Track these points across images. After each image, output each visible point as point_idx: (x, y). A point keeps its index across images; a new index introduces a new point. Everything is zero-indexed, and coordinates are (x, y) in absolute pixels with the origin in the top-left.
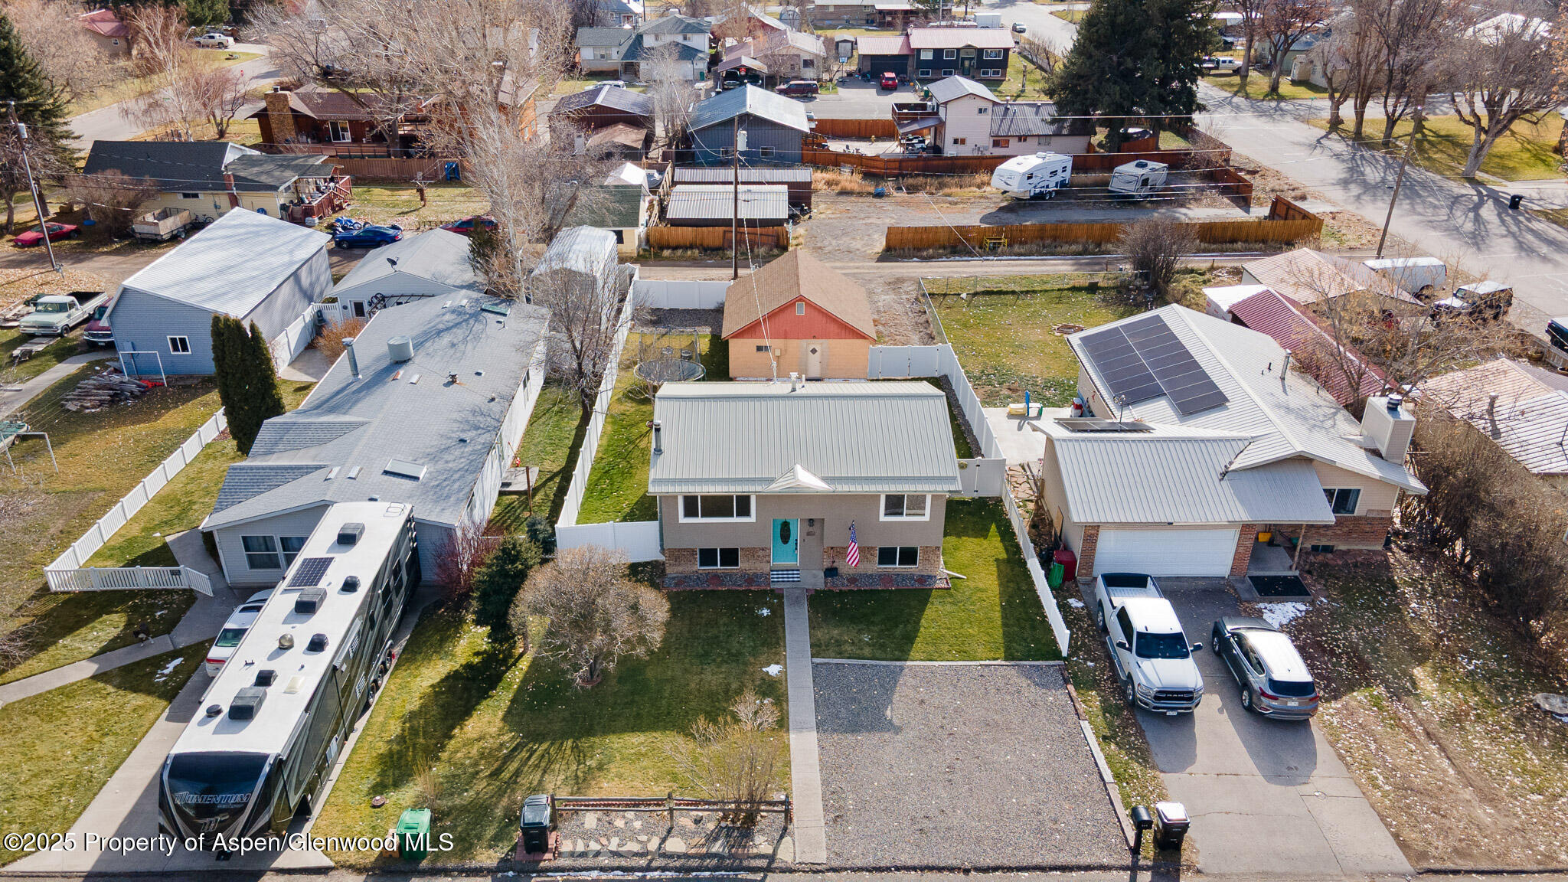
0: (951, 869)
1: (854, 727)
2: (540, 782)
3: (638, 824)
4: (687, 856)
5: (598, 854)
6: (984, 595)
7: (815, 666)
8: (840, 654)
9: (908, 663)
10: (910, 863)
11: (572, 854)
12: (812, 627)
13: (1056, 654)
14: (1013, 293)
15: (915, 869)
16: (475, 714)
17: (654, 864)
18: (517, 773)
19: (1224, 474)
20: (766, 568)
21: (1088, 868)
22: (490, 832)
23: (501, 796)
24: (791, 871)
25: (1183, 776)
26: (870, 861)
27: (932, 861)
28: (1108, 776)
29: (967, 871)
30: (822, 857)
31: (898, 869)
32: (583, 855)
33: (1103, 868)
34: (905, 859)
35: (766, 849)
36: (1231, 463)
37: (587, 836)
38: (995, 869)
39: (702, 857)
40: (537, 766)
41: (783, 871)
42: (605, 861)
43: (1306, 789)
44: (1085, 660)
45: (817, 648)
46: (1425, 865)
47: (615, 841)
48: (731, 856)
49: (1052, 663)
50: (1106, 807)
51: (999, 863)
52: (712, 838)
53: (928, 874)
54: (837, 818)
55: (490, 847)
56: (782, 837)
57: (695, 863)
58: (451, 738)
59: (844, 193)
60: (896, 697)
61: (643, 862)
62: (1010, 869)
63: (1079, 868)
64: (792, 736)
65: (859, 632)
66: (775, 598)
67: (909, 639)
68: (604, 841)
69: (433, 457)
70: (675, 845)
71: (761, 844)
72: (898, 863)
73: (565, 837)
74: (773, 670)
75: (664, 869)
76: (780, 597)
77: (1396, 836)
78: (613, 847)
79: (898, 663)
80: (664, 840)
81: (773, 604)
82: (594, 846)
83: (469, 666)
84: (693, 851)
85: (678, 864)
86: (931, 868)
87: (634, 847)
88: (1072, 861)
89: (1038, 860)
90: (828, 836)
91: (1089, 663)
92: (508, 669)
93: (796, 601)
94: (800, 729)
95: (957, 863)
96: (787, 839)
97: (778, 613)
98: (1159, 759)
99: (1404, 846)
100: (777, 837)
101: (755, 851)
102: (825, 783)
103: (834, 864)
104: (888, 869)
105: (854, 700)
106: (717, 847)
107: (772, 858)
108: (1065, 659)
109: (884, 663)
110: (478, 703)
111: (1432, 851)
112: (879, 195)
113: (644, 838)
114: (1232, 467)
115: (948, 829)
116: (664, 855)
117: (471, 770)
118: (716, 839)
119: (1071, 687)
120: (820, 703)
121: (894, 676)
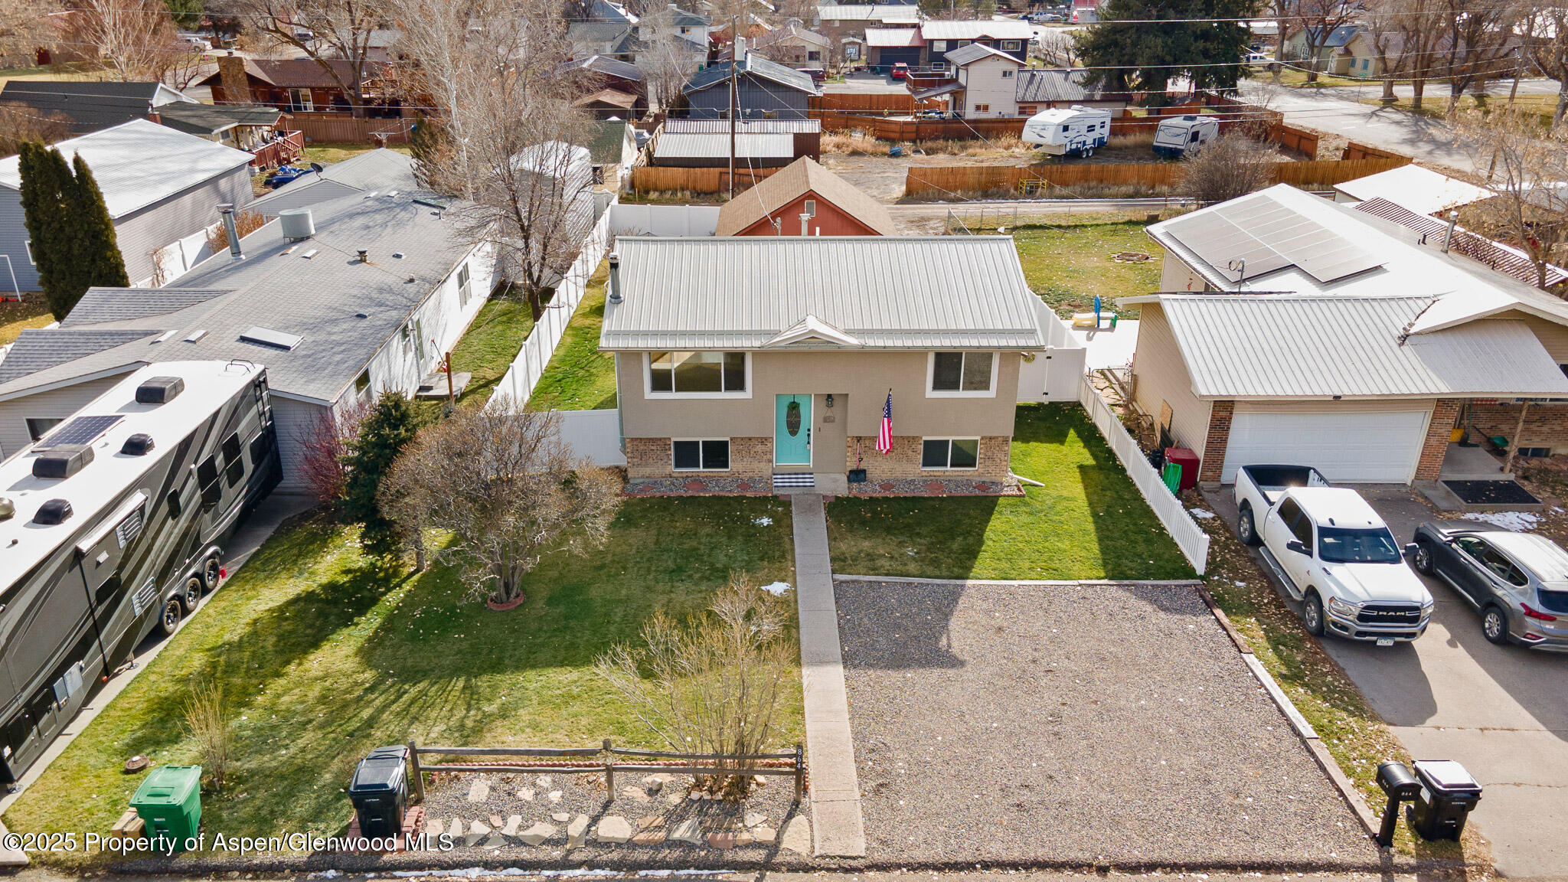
0: (1077, 867)
1: (900, 661)
3: (555, 796)
4: (631, 844)
5: (483, 840)
6: (1072, 505)
7: (838, 586)
8: (875, 570)
9: (972, 582)
10: (1005, 856)
12: (832, 538)
13: (1190, 573)
14: (1059, 227)
15: (1015, 866)
16: (326, 647)
17: (576, 857)
18: (371, 722)
19: (1404, 338)
20: (765, 469)
21: (1308, 867)
22: (308, 807)
23: (335, 755)
24: (807, 869)
26: (938, 854)
27: (1042, 854)
28: (1307, 730)
29: (1103, 870)
30: (858, 846)
31: (987, 866)
32: (459, 842)
33: (1331, 867)
34: (995, 850)
35: (767, 834)
36: (1411, 325)
37: (470, 812)
38: (1151, 867)
39: (657, 846)
40: (403, 714)
41: (793, 868)
42: (492, 851)
44: (1232, 580)
45: (840, 562)
47: (515, 820)
48: (708, 845)
49: (1184, 582)
50: (1313, 774)
51: (1155, 856)
52: (676, 816)
53: (1038, 875)
54: (880, 787)
55: (303, 830)
56: (790, 816)
57: (642, 855)
58: (280, 675)
59: (855, 153)
61: (557, 854)
62: (1175, 867)
63: (1292, 867)
64: (805, 671)
65: (901, 544)
66: (780, 506)
67: (971, 554)
68: (497, 821)
70: (615, 827)
71: (756, 826)
72: (987, 857)
73: (434, 815)
74: (777, 588)
75: (592, 865)
76: (787, 504)
78: (511, 830)
79: (959, 582)
80: (595, 820)
81: (777, 512)
82: (479, 828)
83: (332, 587)
84: (642, 837)
85: (615, 856)
86: (1042, 865)
87: (545, 830)
88: (1281, 856)
89: (1220, 854)
90: (867, 815)
91: (1238, 583)
92: (389, 590)
93: (809, 509)
94: (820, 661)
95: (1084, 856)
96: (800, 819)
97: (783, 521)
98: (1379, 706)
100: (783, 815)
101: (745, 836)
102: (858, 736)
103: (881, 857)
104: (970, 866)
105: (898, 627)
106: (682, 831)
107: (774, 847)
108: (1201, 578)
109: (938, 581)
110: (333, 632)
112: (895, 155)
113: (564, 816)
114: (1412, 330)
115: (1063, 804)
116: (594, 843)
118: (682, 819)
119: (1219, 612)
120: (847, 630)
121: (954, 596)
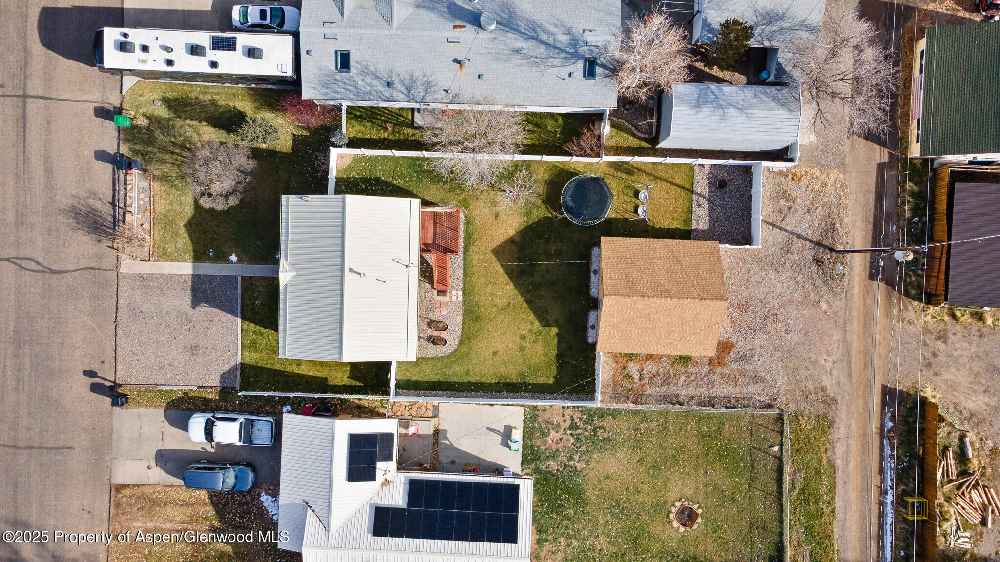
1: (195, 290)
2: (167, 163)
4: (124, 221)
5: (125, 189)
7: (236, 277)
8: (245, 289)
9: (239, 320)
10: (119, 302)
11: (125, 180)
13: (243, 388)
15: (117, 304)
17: (121, 210)
18: (173, 153)
19: (307, 503)
22: (138, 147)
23: (159, 149)
24: (117, 259)
25: (163, 418)
26: (120, 288)
27: (119, 311)
29: (115, 322)
30: (124, 270)
32: (125, 184)
34: (121, 301)
35: (127, 250)
36: (313, 511)
38: (115, 333)
40: (177, 160)
41: (117, 256)
42: (122, 192)
43: (153, 464)
44: (241, 401)
46: (113, 490)
49: (238, 385)
50: (145, 382)
53: (115, 308)
54: (142, 278)
55: (130, 149)
58: (200, 122)
60: (215, 310)
64: (190, 264)
68: (132, 190)
69: (365, 71)
74: (234, 258)
77: (128, 486)
79: (239, 315)
80: (132, 212)
84: (127, 224)
85: (121, 218)
89: (119, 349)
90: (134, 274)
91: (238, 402)
94: (194, 268)
95: (118, 319)
98: (172, 412)
99: (124, 486)
107: (123, 252)
109: (239, 309)
111: (119, 495)
116: (124, 213)
117: (176, 134)
119: (220, 389)
120: (211, 278)
121: (233, 312)
